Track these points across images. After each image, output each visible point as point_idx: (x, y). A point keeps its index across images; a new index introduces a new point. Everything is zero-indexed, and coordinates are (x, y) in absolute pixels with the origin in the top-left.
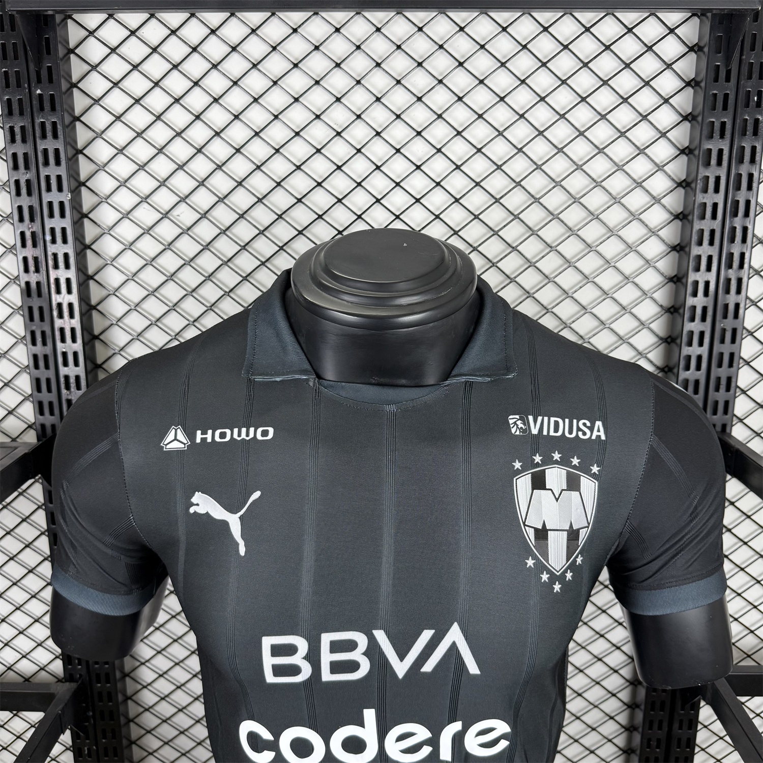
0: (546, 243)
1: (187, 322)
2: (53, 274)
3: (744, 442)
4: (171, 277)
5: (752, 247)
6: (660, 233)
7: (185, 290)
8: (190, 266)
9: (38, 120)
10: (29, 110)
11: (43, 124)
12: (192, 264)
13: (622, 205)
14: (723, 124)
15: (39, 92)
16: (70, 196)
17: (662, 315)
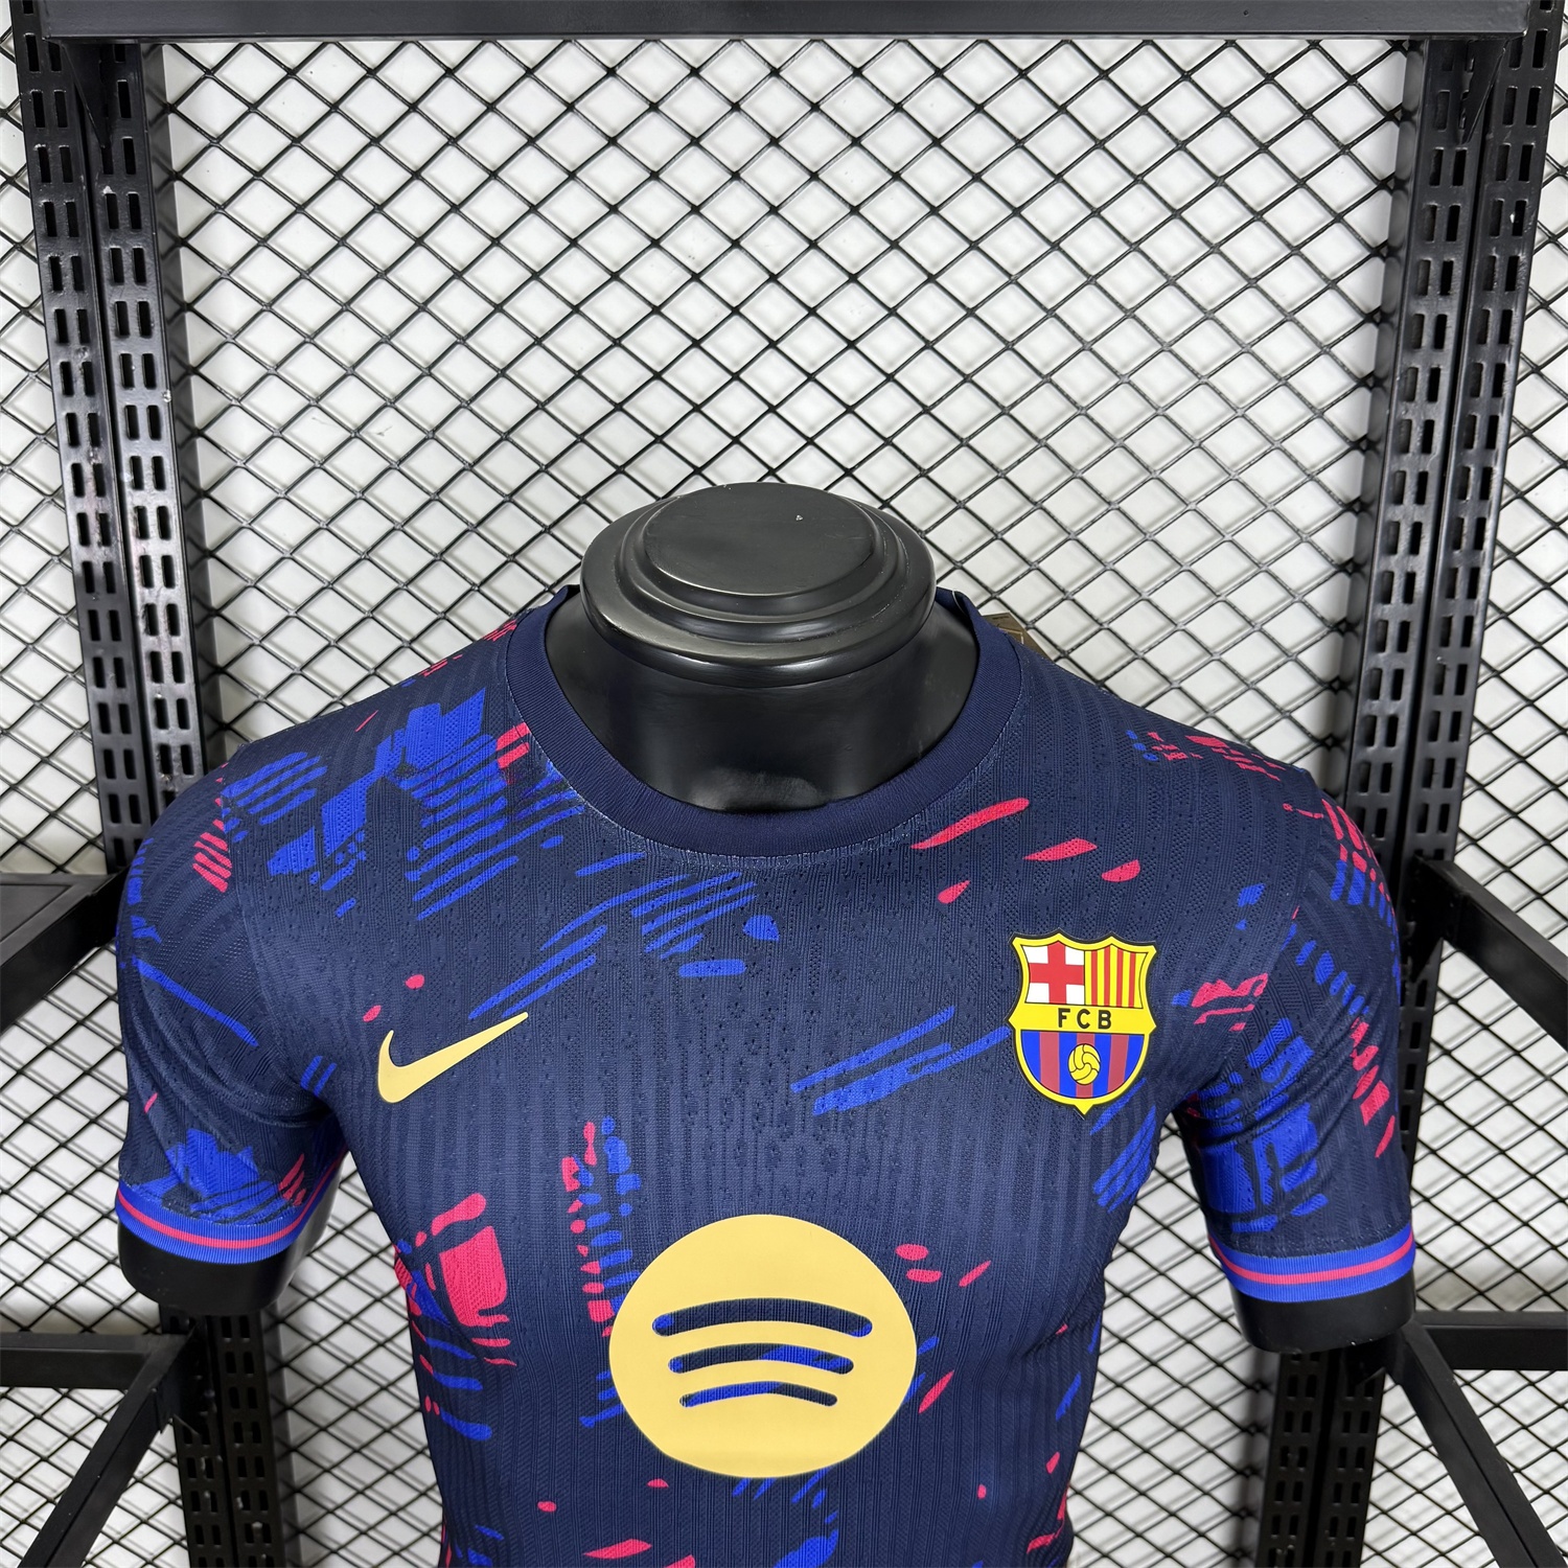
0: (1100, 495)
1: (399, 643)
2: (137, 548)
3: (1482, 882)
4: (366, 555)
5: (1500, 508)
6: (1320, 476)
7: (395, 580)
8: (405, 533)
9: (106, 248)
10: (88, 226)
11: (116, 254)
12: (407, 528)
13: (1250, 421)
14: (1447, 268)
15: (107, 190)
16: (169, 395)
17: (1322, 637)
